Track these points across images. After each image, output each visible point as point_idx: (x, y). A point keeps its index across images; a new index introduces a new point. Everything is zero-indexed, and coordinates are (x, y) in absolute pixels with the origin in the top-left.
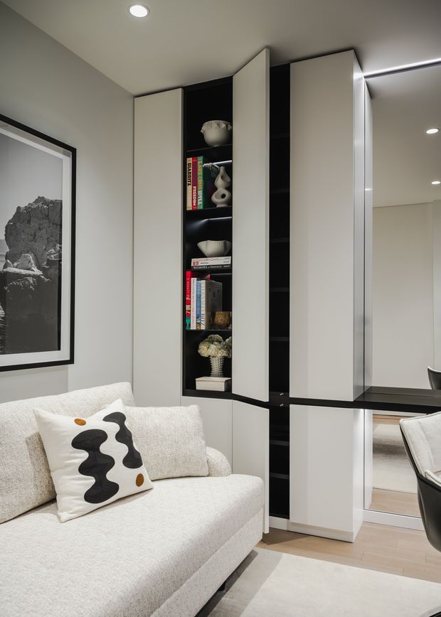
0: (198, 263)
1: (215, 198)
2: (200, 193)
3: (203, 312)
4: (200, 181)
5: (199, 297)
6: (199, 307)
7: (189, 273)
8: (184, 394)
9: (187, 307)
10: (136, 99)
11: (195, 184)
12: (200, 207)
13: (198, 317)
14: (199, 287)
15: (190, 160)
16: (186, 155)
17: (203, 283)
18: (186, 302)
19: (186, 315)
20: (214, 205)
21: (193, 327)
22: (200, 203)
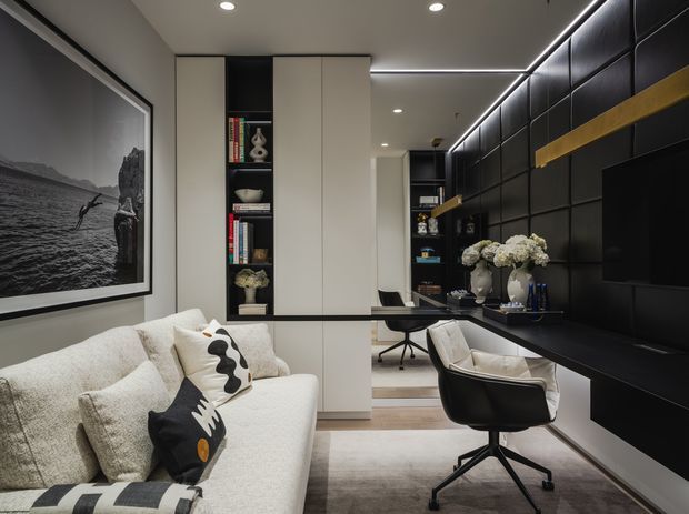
0: (239, 208)
1: (253, 154)
2: (242, 149)
3: (246, 249)
4: (242, 139)
5: (241, 237)
6: (241, 245)
7: (231, 216)
8: (228, 320)
9: (231, 245)
10: (178, 58)
11: (237, 140)
12: (243, 161)
13: (241, 253)
14: (241, 229)
15: (232, 120)
16: (228, 115)
17: (245, 225)
18: (229, 240)
19: (229, 252)
20: (253, 160)
21: (236, 262)
22: (242, 156)
